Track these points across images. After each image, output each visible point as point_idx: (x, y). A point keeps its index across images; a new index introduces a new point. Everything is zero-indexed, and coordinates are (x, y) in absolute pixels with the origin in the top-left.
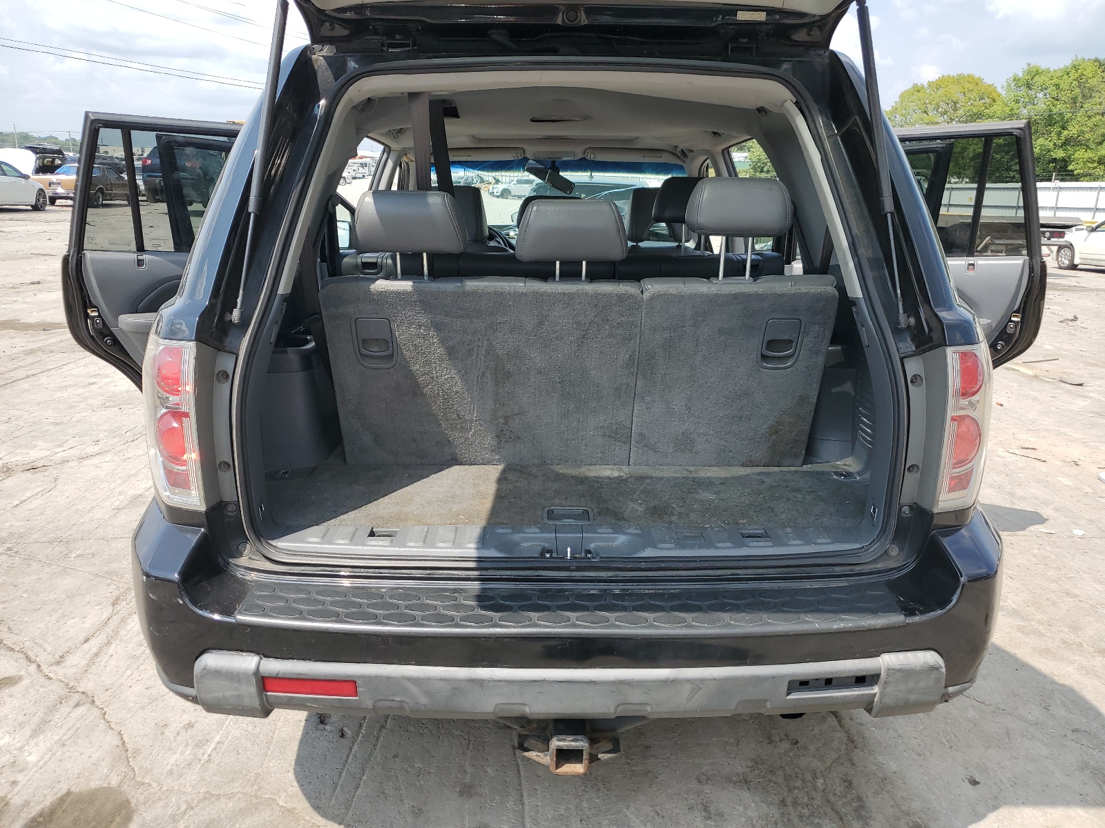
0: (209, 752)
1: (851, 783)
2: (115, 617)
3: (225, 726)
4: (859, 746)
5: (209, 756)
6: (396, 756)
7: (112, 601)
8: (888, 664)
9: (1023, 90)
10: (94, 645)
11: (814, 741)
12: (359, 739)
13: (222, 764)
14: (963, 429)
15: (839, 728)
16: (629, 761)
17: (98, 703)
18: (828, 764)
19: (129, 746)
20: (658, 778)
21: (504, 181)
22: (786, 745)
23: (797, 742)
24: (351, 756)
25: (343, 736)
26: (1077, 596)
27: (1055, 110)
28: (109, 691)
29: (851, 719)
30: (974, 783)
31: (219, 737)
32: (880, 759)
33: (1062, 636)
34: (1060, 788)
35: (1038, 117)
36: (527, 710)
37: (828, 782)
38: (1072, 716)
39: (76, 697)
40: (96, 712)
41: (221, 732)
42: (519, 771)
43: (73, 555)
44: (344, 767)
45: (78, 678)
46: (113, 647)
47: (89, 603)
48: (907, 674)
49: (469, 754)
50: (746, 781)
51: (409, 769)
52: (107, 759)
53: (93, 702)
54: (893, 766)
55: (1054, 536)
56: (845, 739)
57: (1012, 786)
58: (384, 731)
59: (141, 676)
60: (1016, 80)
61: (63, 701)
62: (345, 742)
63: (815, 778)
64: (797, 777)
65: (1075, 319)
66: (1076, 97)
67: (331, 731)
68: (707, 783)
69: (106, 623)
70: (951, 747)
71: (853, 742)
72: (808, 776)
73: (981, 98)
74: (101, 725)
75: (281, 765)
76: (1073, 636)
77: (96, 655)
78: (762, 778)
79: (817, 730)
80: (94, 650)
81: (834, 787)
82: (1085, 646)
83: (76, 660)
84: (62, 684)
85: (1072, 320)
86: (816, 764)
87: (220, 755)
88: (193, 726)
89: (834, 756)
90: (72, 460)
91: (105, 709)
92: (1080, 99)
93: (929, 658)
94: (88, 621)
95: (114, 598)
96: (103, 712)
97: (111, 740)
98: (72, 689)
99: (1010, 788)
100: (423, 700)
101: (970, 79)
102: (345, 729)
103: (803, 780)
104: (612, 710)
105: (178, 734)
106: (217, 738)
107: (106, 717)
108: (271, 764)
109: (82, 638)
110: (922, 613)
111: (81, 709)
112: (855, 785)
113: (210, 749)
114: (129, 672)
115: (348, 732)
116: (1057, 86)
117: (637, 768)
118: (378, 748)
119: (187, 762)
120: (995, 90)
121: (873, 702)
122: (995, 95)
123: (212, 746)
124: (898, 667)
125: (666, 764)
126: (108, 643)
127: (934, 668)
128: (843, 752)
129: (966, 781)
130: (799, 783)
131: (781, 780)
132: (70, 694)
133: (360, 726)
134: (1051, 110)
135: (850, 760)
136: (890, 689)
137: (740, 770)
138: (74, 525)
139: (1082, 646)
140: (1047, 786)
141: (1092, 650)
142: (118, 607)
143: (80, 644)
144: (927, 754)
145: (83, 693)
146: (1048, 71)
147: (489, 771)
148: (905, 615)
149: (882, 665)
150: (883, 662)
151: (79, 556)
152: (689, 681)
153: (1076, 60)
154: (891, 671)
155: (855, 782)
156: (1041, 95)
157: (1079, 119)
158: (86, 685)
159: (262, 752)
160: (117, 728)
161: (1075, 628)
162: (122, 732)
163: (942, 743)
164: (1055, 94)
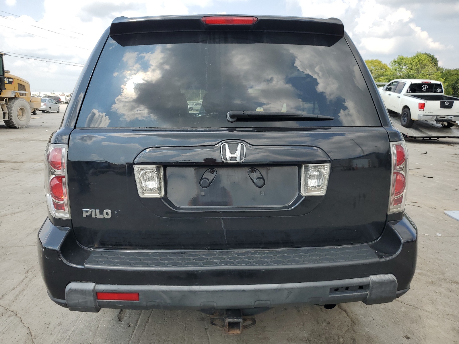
0: (69, 335)
1: (355, 340)
2: (26, 279)
3: (76, 323)
4: (357, 324)
5: (69, 337)
6: (153, 334)
7: (25, 272)
8: (373, 280)
9: (397, 66)
10: (17, 291)
11: (337, 322)
12: (137, 327)
13: (75, 340)
14: (398, 177)
15: (347, 317)
16: (257, 333)
17: (18, 315)
18: (344, 332)
19: (33, 334)
20: (270, 340)
21: (190, 104)
22: (324, 325)
23: (329, 323)
24: (133, 335)
25: (129, 326)
26: (442, 260)
27: (410, 73)
28: (24, 310)
29: (352, 313)
30: (408, 338)
31: (73, 328)
32: (366, 329)
33: (438, 276)
34: (444, 339)
35: (404, 76)
36: (215, 305)
37: (344, 340)
38: (446, 309)
39: (9, 313)
40: (18, 319)
41: (74, 326)
42: (208, 339)
43: (8, 253)
44: (130, 339)
45: (10, 305)
46: (25, 291)
47: (15, 273)
48: (381, 284)
49: (186, 332)
50: (309, 340)
51: (159, 340)
52: (23, 339)
53: (17, 315)
54: (372, 332)
55: (429, 236)
56: (350, 322)
57: (424, 339)
58: (148, 324)
59: (38, 303)
60: (395, 62)
61: (3, 315)
62: (131, 329)
63: (339, 338)
64: (331, 338)
65: (426, 153)
66: (419, 68)
67: (124, 324)
68: (292, 341)
69: (22, 281)
70: (396, 324)
71: (354, 323)
72: (336, 338)
73: (381, 69)
74: (20, 325)
75: (102, 340)
76: (442, 276)
77: (18, 295)
78: (316, 339)
79: (337, 317)
80: (17, 293)
81: (347, 342)
82: (448, 280)
83: (9, 297)
84: (3, 308)
85: (425, 153)
86: (338, 332)
87: (74, 336)
88: (62, 324)
89: (346, 329)
90: (8, 215)
91: (22, 318)
92: (420, 69)
93: (390, 277)
94: (15, 281)
95: (26, 271)
96: (21, 319)
97: (25, 331)
98: (7, 310)
99: (424, 340)
100: (169, 301)
101: (376, 62)
102: (130, 323)
103: (334, 339)
104: (253, 304)
105: (55, 328)
106: (73, 329)
107: (22, 321)
108: (97, 339)
109: (12, 288)
110: (386, 257)
111: (11, 318)
112: (356, 341)
113: (70, 334)
114: (32, 302)
115: (132, 324)
116: (411, 64)
117: (261, 336)
118: (145, 331)
119: (59, 340)
120: (387, 66)
121: (366, 298)
122: (386, 67)
123: (71, 332)
124: (377, 281)
125: (273, 334)
126: (23, 290)
127: (393, 281)
128: (350, 327)
129: (405, 338)
130: (332, 341)
131: (324, 339)
132: (6, 312)
133: (137, 321)
134: (409, 73)
135: (354, 330)
136: (374, 291)
137: (306, 336)
138: (8, 241)
139: (446, 280)
140: (439, 338)
141: (451, 282)
142: (28, 274)
143: (11, 291)
144: (387, 327)
145: (12, 311)
146: (407, 58)
147: (195, 339)
148: (379, 258)
149: (370, 280)
150: (371, 279)
151: (11, 254)
152: (287, 289)
153: (418, 54)
154: (374, 283)
155: (356, 339)
156: (404, 67)
157: (420, 77)
158: (13, 308)
159: (93, 334)
160: (27, 326)
161: (443, 273)
162: (29, 328)
163: (392, 322)
164: (410, 67)
